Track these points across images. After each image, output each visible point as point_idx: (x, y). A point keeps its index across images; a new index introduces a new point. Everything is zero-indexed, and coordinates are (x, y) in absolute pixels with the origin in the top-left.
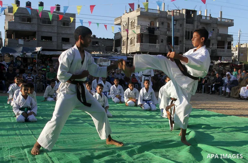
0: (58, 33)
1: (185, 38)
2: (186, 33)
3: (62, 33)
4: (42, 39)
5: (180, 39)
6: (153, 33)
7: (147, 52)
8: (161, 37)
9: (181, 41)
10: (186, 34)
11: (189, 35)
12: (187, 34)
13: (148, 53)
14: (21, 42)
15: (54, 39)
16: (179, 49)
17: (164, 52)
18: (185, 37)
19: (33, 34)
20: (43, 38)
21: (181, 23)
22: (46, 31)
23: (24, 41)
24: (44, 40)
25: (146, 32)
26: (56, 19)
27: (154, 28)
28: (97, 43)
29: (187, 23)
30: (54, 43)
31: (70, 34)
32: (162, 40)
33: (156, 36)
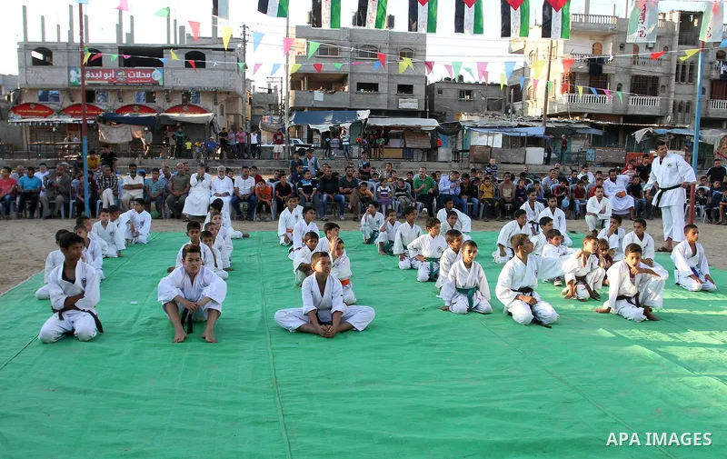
0: (390, 76)
1: (674, 80)
2: (677, 66)
3: (398, 75)
4: (359, 89)
5: (662, 82)
6: (601, 69)
7: (584, 113)
8: (616, 80)
9: (663, 86)
10: (677, 73)
11: (683, 73)
12: (680, 71)
13: (586, 115)
14: (319, 96)
15: (383, 88)
16: (658, 104)
17: (622, 113)
18: (674, 77)
19: (342, 79)
20: (361, 86)
21: (666, 44)
22: (368, 72)
23: (325, 93)
24: (362, 90)
25: (583, 67)
26: (388, 46)
27: (601, 61)
28: (469, 93)
29: (680, 43)
30: (381, 97)
31: (415, 76)
32: (620, 84)
33: (606, 75)
